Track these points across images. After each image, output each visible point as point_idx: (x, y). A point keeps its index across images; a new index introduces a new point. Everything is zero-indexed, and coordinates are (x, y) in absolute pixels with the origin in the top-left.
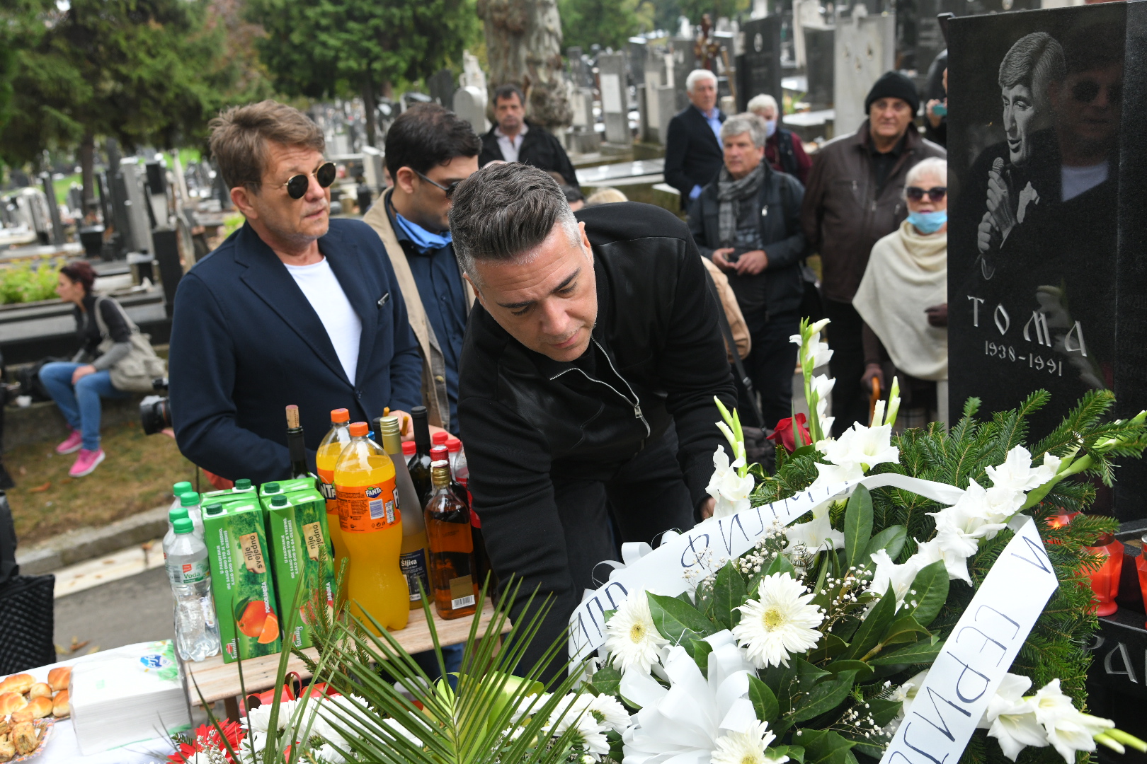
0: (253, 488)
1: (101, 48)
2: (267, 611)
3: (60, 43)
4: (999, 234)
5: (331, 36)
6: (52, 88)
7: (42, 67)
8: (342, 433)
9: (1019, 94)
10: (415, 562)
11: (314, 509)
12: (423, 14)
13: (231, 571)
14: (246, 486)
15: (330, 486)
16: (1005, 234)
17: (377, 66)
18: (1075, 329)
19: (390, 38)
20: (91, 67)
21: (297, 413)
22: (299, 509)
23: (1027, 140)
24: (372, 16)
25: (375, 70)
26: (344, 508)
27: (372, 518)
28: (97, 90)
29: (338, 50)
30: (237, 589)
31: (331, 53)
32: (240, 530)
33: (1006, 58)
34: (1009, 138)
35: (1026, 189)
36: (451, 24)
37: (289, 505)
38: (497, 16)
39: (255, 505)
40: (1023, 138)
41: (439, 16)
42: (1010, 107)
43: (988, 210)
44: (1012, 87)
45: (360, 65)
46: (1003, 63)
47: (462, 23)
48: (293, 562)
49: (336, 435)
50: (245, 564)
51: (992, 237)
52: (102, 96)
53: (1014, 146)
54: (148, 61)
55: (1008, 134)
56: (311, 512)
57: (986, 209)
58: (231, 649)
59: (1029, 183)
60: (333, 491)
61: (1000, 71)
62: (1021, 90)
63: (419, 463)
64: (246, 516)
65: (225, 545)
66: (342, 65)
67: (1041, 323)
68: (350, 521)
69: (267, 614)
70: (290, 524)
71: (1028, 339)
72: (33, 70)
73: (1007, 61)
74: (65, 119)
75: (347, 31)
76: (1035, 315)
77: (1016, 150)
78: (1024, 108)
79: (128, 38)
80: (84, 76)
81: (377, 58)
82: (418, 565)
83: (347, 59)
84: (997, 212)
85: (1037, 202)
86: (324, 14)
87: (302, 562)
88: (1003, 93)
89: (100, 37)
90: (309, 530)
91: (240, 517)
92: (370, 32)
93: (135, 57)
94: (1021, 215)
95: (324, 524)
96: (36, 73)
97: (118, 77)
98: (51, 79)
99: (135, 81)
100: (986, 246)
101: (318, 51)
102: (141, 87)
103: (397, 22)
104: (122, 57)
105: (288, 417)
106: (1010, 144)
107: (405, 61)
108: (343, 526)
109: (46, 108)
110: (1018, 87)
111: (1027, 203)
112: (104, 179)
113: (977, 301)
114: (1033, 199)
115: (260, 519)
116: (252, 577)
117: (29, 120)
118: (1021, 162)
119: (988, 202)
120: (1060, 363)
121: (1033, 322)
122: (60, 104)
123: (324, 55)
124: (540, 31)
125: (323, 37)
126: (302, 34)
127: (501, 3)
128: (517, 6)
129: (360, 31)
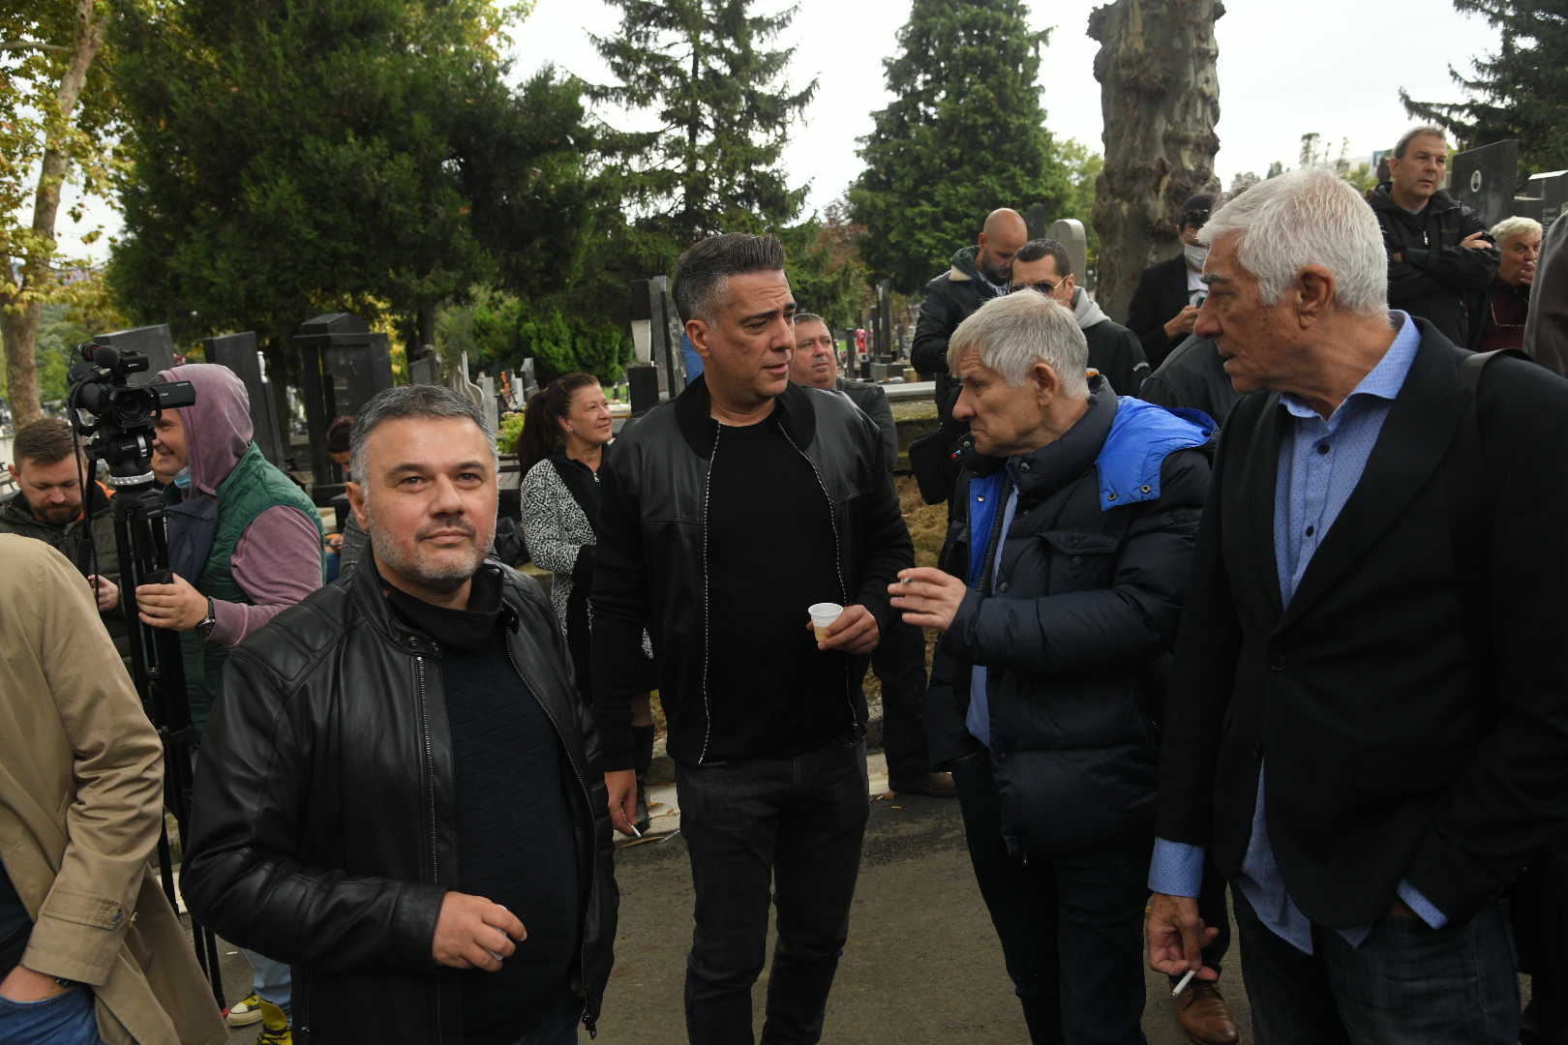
5: (926, 234)
7: (646, 243)
29: (931, 248)
75: (943, 230)
83: (939, 256)
86: (922, 214)
96: (637, 249)
101: (913, 248)
123: (919, 252)
124: (1190, 95)
125: (920, 236)
126: (899, 233)
127: (1133, 54)
128: (1157, 55)
129: (955, 230)
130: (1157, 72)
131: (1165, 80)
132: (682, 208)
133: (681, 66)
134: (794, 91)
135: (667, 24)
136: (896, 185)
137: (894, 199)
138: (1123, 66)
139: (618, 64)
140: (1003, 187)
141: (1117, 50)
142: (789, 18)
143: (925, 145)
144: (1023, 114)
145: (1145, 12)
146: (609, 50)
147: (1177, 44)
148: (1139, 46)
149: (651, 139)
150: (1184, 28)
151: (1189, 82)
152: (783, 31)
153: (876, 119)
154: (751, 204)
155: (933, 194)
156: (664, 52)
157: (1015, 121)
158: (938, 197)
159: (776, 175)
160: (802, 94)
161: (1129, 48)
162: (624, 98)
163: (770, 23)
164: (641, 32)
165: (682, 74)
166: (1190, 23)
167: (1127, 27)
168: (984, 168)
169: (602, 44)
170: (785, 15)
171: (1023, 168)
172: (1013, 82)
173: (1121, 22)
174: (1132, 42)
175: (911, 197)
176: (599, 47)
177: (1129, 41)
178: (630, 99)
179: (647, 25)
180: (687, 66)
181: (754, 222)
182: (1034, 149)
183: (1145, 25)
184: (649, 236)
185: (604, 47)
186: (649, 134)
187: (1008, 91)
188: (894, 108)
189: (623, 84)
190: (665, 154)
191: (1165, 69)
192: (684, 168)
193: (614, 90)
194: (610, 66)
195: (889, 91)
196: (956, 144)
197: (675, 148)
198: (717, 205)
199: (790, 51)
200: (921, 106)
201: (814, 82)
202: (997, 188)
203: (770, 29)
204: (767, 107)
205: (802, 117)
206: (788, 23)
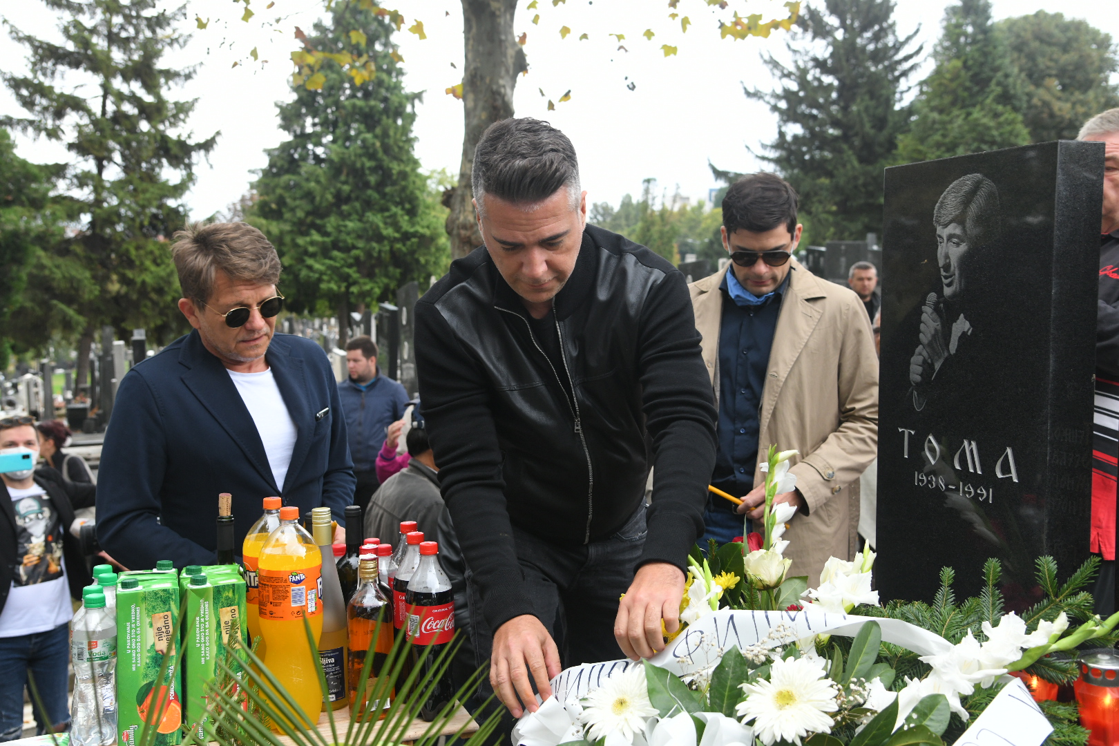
0: (174, 570)
1: (113, 256)
2: (172, 698)
3: (78, 249)
4: (932, 366)
5: (316, 261)
6: (63, 285)
7: (58, 267)
8: (271, 521)
9: (953, 232)
10: (333, 660)
11: (233, 592)
12: (399, 250)
13: (138, 650)
14: (166, 567)
15: (254, 574)
16: (937, 366)
17: (354, 289)
18: (1007, 455)
19: (368, 267)
20: (101, 272)
21: (230, 501)
22: (218, 590)
23: (961, 275)
24: (354, 247)
25: (353, 293)
26: (265, 593)
27: (293, 606)
28: (104, 291)
29: (322, 273)
30: (142, 671)
31: (317, 276)
32: (154, 607)
33: (941, 199)
34: (943, 273)
35: (958, 321)
36: (422, 260)
37: (208, 585)
38: (463, 232)
39: (173, 583)
40: (957, 273)
41: (412, 252)
42: (944, 245)
43: (921, 344)
44: (946, 226)
45: (339, 287)
46: (938, 204)
47: (433, 259)
48: (205, 646)
49: (266, 524)
50: (154, 645)
51: (924, 370)
52: (108, 296)
53: (947, 281)
54: (153, 268)
55: (942, 270)
56: (231, 595)
57: (919, 343)
58: (128, 736)
59: (962, 315)
60: (257, 579)
61: (935, 212)
62: (955, 228)
63: (348, 563)
64: (162, 594)
65: (135, 623)
66: (323, 286)
67: (971, 451)
68: (269, 607)
69: (171, 701)
70: (207, 605)
71: (958, 467)
72: (50, 269)
73: (942, 203)
74: (71, 312)
75: (331, 258)
76: (966, 443)
77: (949, 285)
78: (958, 245)
79: (138, 248)
80: (94, 277)
81: (355, 283)
82: (336, 664)
83: (329, 282)
84: (930, 344)
85: (969, 333)
86: (312, 243)
87: (214, 649)
88: (938, 232)
89: (113, 246)
90: (226, 615)
91: (156, 593)
92: (351, 261)
93: (142, 264)
94: (953, 346)
95: (243, 609)
96: (52, 272)
97: (124, 280)
98: (64, 277)
99: (139, 285)
100: (918, 378)
101: (304, 273)
102: (143, 290)
103: (375, 254)
104: (130, 264)
105: (220, 505)
106: (943, 279)
107: (379, 287)
108: (262, 613)
109: (55, 302)
110: (953, 225)
111: (959, 334)
112: (97, 364)
113: (907, 432)
114: (966, 330)
115: (176, 597)
116: (159, 660)
117: (39, 312)
118: (954, 295)
119: (921, 336)
120: (991, 490)
121: (964, 450)
122: (69, 300)
123: (309, 277)
125: (310, 261)
126: (292, 258)
129: (343, 259)
133: (89, 104)
134: (199, 138)
136: (287, 215)
137: (287, 227)
139: (24, 96)
140: (386, 223)
142: (195, 71)
143: (318, 182)
144: (402, 161)
146: (16, 84)
149: (58, 170)
152: (190, 81)
153: (269, 155)
155: (324, 226)
156: (70, 92)
157: (396, 167)
158: (329, 229)
159: (181, 209)
160: (207, 142)
162: (31, 130)
163: (177, 74)
164: (47, 69)
165: (90, 112)
168: (368, 205)
169: (7, 77)
170: (191, 69)
171: (403, 209)
172: (395, 133)
175: (302, 228)
176: (5, 81)
178: (37, 132)
179: (55, 63)
182: (412, 193)
185: (9, 80)
186: (57, 165)
187: (391, 141)
188: (285, 147)
189: (29, 116)
190: (73, 184)
192: (92, 197)
193: (19, 122)
194: (15, 97)
195: (281, 130)
196: (345, 183)
197: (82, 180)
199: (196, 100)
200: (310, 146)
201: (218, 133)
202: (381, 225)
203: (177, 79)
204: (175, 150)
205: (207, 160)
206: (194, 75)
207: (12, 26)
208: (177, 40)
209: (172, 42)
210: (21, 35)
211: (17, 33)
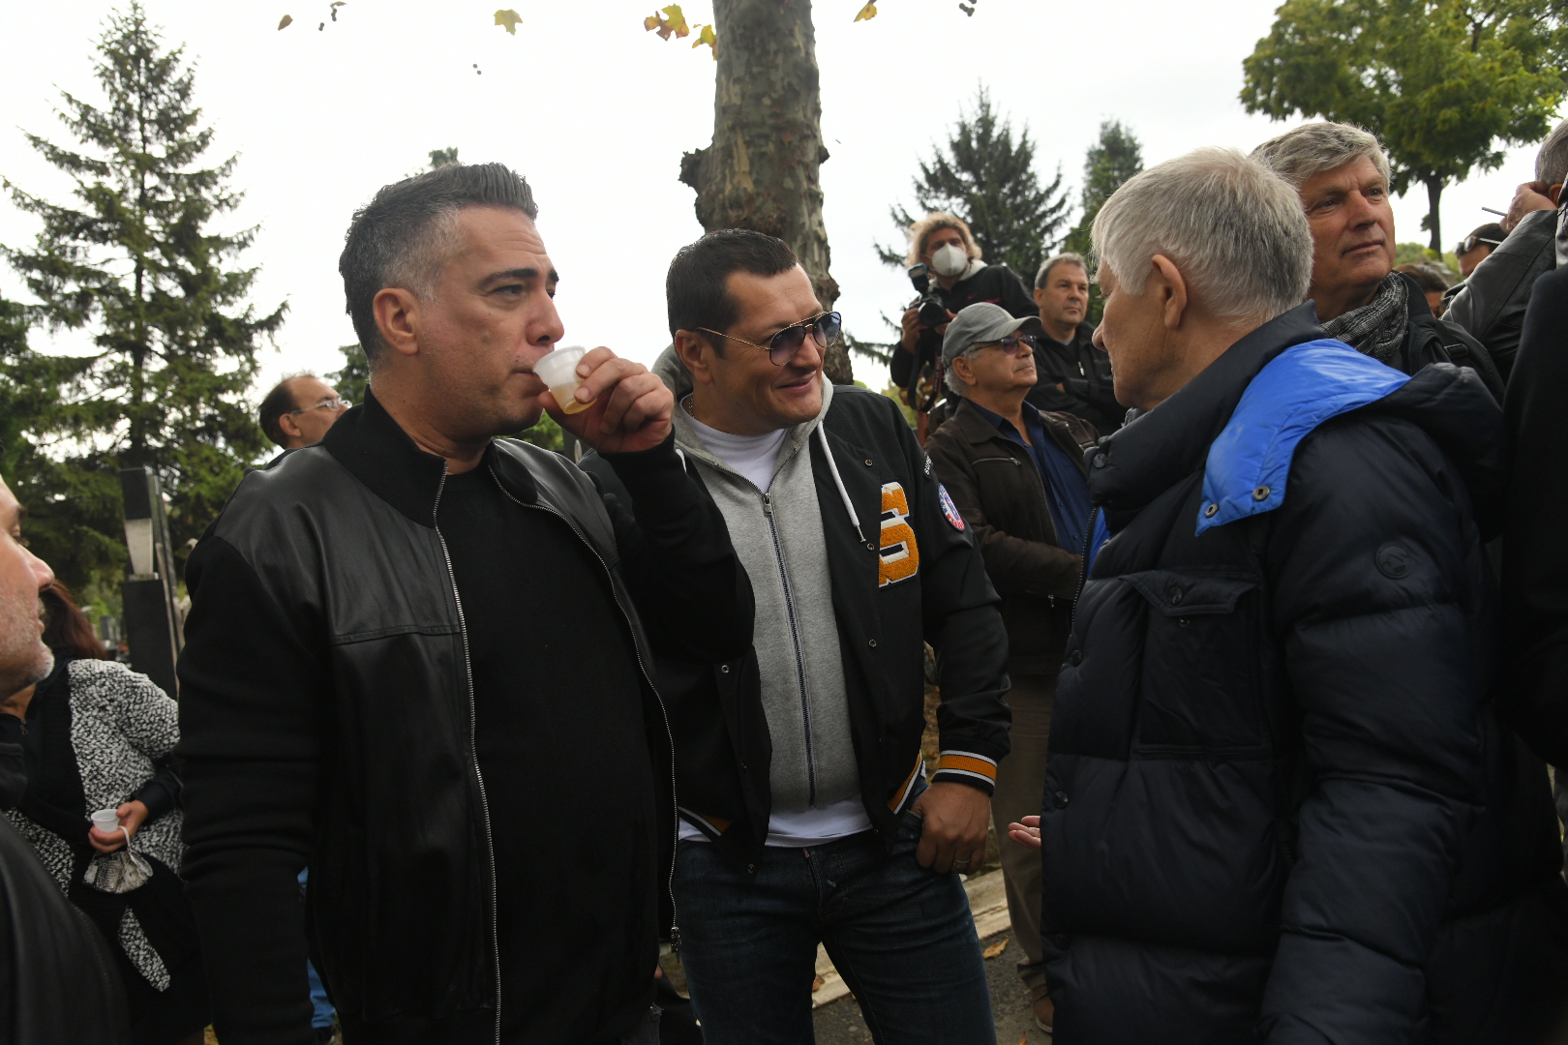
6: (92, 506)
98: (92, 496)
109: (85, 529)
124: (806, 238)
127: (742, 193)
128: (769, 195)
130: (771, 211)
131: (781, 220)
132: (127, 444)
133: (122, 284)
134: (260, 314)
135: (102, 238)
138: (731, 207)
139: (36, 281)
141: (723, 191)
142: (251, 237)
145: (751, 150)
146: (24, 263)
147: (788, 183)
148: (748, 185)
149: (84, 364)
150: (793, 168)
151: (804, 224)
152: (245, 250)
153: (347, 353)
154: (215, 438)
156: (98, 268)
159: (243, 405)
160: (271, 318)
161: (736, 188)
162: (46, 319)
163: (228, 243)
164: (65, 246)
165: (122, 295)
166: (800, 162)
167: (732, 166)
169: (14, 255)
170: (246, 235)
173: (724, 162)
174: (739, 182)
176: (11, 259)
177: (735, 181)
178: (55, 320)
179: (75, 238)
180: (129, 284)
181: (220, 457)
183: (752, 163)
184: (89, 476)
185: (16, 259)
186: (80, 360)
189: (44, 303)
190: (103, 383)
191: (779, 208)
192: (128, 398)
193: (32, 308)
194: (25, 283)
197: (115, 376)
198: (172, 441)
201: (284, 306)
203: (229, 249)
204: (231, 332)
205: (272, 341)
206: (250, 242)
207: (16, 189)
208: (226, 201)
209: (221, 203)
210: (28, 200)
211: (23, 199)
